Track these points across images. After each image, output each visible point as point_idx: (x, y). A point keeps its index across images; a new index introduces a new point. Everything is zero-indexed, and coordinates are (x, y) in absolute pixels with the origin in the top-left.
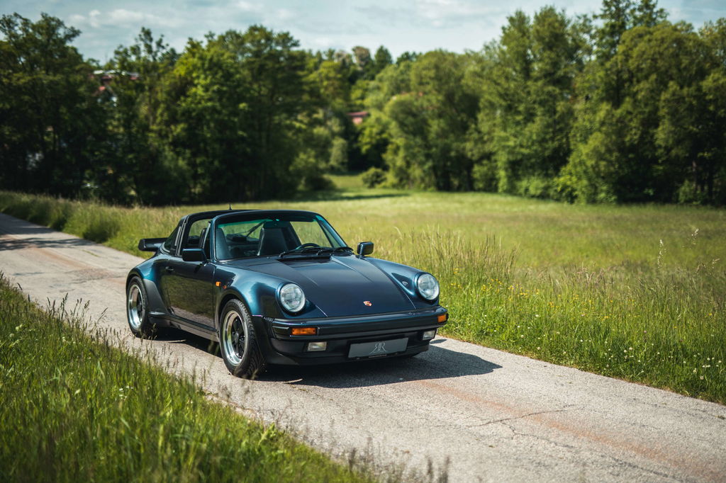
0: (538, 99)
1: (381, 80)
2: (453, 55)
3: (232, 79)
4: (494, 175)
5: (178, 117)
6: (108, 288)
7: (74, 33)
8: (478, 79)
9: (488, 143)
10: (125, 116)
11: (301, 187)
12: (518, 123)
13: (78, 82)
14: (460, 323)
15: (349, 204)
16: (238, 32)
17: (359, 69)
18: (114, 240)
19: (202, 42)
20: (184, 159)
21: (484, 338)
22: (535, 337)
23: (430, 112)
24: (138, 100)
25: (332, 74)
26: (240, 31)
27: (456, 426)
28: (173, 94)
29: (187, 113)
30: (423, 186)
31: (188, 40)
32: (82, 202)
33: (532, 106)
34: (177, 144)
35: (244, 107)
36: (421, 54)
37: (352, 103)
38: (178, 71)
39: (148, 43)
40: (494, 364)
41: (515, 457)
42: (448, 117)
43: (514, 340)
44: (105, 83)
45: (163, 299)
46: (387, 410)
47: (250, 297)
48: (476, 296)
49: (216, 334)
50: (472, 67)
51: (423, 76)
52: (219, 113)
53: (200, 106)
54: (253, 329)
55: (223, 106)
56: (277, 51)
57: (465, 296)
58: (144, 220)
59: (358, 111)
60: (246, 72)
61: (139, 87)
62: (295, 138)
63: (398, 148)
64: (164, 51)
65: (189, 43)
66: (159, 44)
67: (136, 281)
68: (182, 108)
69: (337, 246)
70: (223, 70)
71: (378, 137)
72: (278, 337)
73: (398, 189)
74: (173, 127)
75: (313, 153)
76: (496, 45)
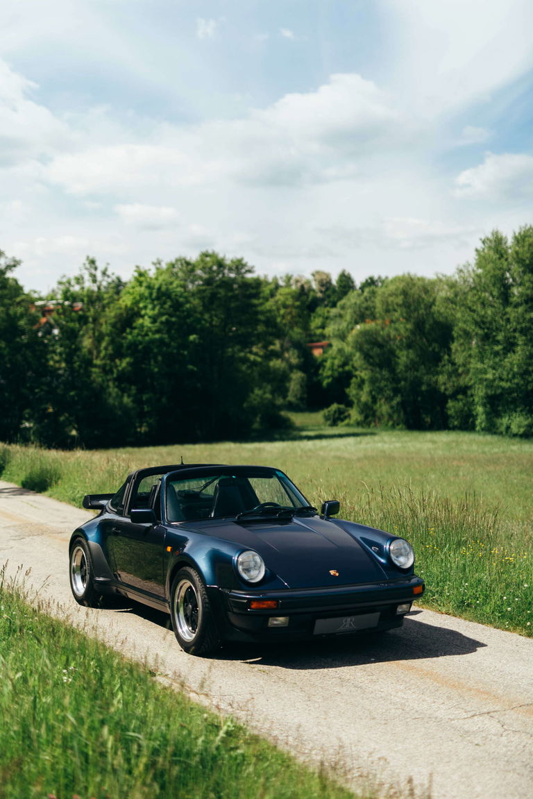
0: (519, 327)
1: (343, 308)
2: (422, 279)
3: (181, 309)
4: (470, 410)
5: (124, 351)
6: (48, 546)
7: (15, 264)
8: (450, 305)
9: (463, 376)
10: (67, 350)
11: (256, 426)
12: (496, 354)
13: (18, 314)
14: (437, 592)
15: (309, 444)
16: (188, 259)
17: (319, 295)
18: (55, 489)
19: (150, 270)
20: (129, 396)
21: (466, 610)
22: (523, 611)
23: (397, 342)
24: (81, 333)
25: (289, 302)
26: (191, 259)
27: (436, 718)
28: (119, 325)
29: (133, 346)
30: (390, 423)
31: (135, 268)
32: (21, 447)
33: (512, 334)
34: (122, 380)
35: (195, 339)
36: (387, 278)
37: (312, 333)
38: (124, 301)
39: (93, 271)
40: (478, 642)
41: (506, 759)
42: (417, 347)
43: (500, 613)
44: (47, 314)
45: (109, 562)
46: (358, 698)
47: (204, 565)
48: (455, 559)
49: (167, 605)
50: (444, 293)
51: (390, 303)
52: (168, 345)
53: (147, 338)
54: (207, 600)
55: (172, 338)
56: (230, 278)
57: (442, 560)
58: (87, 467)
59: (318, 341)
60: (196, 302)
61: (83, 319)
62: (249, 371)
63: (363, 381)
64: (110, 280)
65: (135, 271)
66: (104, 273)
67: (80, 543)
68: (128, 341)
69: (299, 505)
70: (172, 300)
71: (340, 370)
72: (235, 610)
73: (363, 427)
74: (118, 361)
75: (269, 387)
76: (470, 269)
